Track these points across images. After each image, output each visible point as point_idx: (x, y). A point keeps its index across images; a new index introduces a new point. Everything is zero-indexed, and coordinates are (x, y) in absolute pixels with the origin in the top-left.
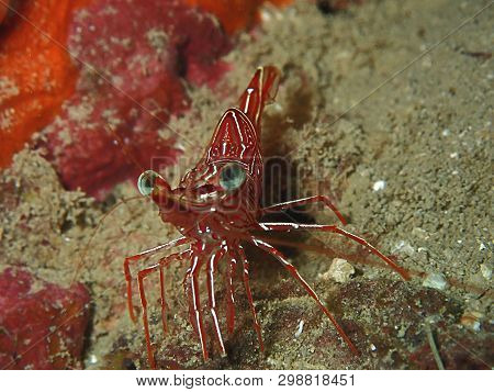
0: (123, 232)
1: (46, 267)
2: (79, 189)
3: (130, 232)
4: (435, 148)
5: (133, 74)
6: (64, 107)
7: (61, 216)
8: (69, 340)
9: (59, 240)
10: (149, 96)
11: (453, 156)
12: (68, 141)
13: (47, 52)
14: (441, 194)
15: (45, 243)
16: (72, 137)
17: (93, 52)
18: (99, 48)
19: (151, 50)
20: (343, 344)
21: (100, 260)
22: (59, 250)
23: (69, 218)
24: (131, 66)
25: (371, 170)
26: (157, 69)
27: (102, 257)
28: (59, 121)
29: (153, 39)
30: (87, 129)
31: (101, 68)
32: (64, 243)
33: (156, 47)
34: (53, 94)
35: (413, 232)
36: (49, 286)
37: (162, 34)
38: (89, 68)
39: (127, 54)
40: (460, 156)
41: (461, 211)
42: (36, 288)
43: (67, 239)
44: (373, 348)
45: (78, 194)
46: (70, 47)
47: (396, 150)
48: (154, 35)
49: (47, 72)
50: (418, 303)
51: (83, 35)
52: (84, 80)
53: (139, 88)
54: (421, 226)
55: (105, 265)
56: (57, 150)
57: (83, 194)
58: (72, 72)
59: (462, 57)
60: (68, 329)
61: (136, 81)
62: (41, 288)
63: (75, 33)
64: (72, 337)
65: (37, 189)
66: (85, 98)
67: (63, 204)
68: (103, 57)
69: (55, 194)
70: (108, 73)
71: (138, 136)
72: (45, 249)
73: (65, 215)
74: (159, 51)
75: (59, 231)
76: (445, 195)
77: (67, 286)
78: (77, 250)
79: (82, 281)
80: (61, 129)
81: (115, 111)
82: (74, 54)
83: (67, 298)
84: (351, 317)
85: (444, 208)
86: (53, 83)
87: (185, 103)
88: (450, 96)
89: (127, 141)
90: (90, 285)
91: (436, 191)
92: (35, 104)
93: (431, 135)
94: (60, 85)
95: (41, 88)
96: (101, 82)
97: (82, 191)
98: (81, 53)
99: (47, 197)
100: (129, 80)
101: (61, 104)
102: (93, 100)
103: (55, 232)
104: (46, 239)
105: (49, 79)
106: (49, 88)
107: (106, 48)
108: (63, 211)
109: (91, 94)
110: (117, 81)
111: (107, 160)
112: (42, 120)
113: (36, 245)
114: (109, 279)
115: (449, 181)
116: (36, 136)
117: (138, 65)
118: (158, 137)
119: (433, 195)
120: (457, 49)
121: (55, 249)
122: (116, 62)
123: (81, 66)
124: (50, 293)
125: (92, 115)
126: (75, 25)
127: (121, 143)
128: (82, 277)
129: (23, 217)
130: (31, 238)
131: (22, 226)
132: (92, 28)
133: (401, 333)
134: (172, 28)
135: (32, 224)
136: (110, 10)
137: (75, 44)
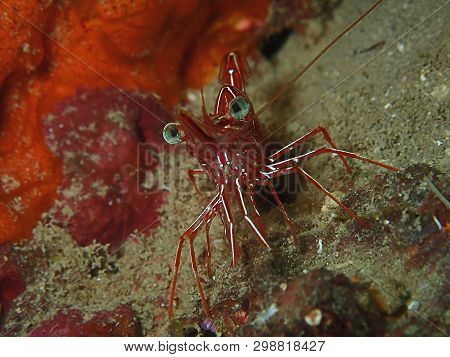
0: (143, 259)
1: (88, 305)
2: (94, 241)
3: (148, 258)
5: (106, 149)
6: (58, 192)
7: (86, 264)
9: (93, 282)
10: (124, 162)
11: (386, 107)
12: (71, 214)
13: (32, 150)
14: (389, 133)
15: (82, 288)
16: (73, 210)
17: (68, 142)
18: (72, 138)
19: (113, 126)
21: (131, 286)
22: (95, 290)
24: (102, 144)
26: (124, 139)
27: (132, 283)
28: (58, 203)
29: (114, 118)
30: (84, 201)
31: (80, 152)
32: (97, 283)
33: (118, 123)
34: (47, 182)
36: (99, 313)
37: (119, 112)
38: (69, 155)
39: (96, 136)
40: (392, 104)
41: (410, 137)
42: (87, 317)
43: (99, 279)
44: (387, 222)
45: (95, 245)
46: (48, 144)
47: (338, 128)
48: (113, 115)
49: (37, 165)
51: (55, 133)
52: (68, 166)
53: (115, 158)
55: (137, 289)
56: (66, 222)
57: (99, 244)
58: (56, 163)
59: (362, 55)
61: (110, 154)
62: (93, 316)
63: (49, 133)
65: (60, 251)
66: (73, 180)
67: (85, 254)
68: (77, 145)
69: (77, 249)
70: (86, 154)
71: (126, 195)
72: (83, 292)
73: (90, 265)
74: (121, 125)
75: (90, 276)
77: (112, 309)
78: (109, 284)
79: (123, 303)
80: (63, 207)
81: (102, 182)
82: (53, 149)
83: (117, 315)
86: (45, 173)
88: (365, 78)
89: (118, 200)
90: (130, 304)
92: (35, 192)
94: (51, 174)
95: (36, 180)
96: (82, 163)
97: (97, 242)
98: (58, 146)
99: (71, 255)
100: (104, 155)
101: (55, 190)
102: (81, 179)
103: (87, 278)
104: (81, 285)
105: (40, 172)
106: (42, 178)
107: (77, 136)
108: (87, 261)
109: (77, 175)
110: (95, 158)
111: (107, 220)
112: (45, 203)
113: (75, 290)
115: (392, 123)
116: (44, 215)
117: (107, 140)
119: (383, 136)
120: (355, 52)
121: (91, 290)
122: (89, 143)
123: (62, 156)
124: (101, 316)
125: (84, 189)
126: (47, 128)
127: (115, 203)
128: (122, 300)
129: (57, 273)
130: (69, 286)
131: (59, 280)
132: (61, 126)
133: (406, 198)
134: (125, 107)
135: (65, 277)
136: (71, 109)
137: (52, 141)
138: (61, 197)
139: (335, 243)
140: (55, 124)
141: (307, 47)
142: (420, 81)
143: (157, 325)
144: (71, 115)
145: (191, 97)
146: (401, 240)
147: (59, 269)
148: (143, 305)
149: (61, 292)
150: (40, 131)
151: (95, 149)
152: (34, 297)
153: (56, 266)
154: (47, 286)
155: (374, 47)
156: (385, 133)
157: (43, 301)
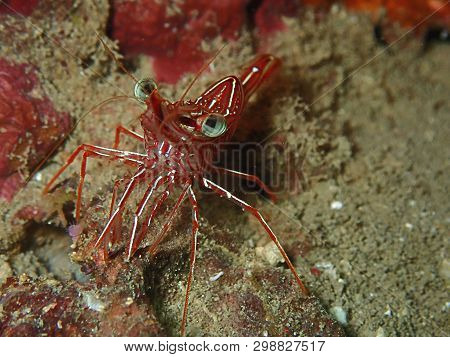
1: (51, 82)
2: (117, 41)
4: (397, 209)
7: (89, 52)
8: (33, 151)
9: (75, 70)
10: (214, 9)
11: (409, 225)
14: (381, 248)
15: (64, 64)
20: (241, 313)
22: (70, 77)
23: (93, 57)
32: (77, 75)
35: (342, 262)
36: (46, 100)
41: (387, 271)
42: (35, 93)
43: (82, 73)
54: (350, 261)
55: (96, 113)
57: (117, 47)
60: (39, 143)
62: (40, 97)
64: (37, 151)
69: (98, 33)
71: (186, 32)
72: (60, 68)
76: (383, 252)
77: (59, 109)
79: (72, 114)
81: (182, 2)
83: (54, 120)
84: (263, 298)
85: (375, 260)
87: (236, 34)
89: (175, 30)
93: (401, 196)
103: (77, 60)
104: (67, 61)
108: (93, 50)
111: (149, 32)
113: (57, 60)
114: (92, 125)
115: (393, 243)
118: (199, 44)
119: (374, 245)
121: (68, 73)
124: (43, 105)
127: (170, 29)
128: (74, 111)
139: (227, 289)
156: (379, 244)
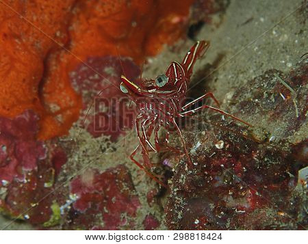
0: (129, 142)
5: (105, 87)
6: (81, 112)
12: (89, 123)
13: (65, 90)
16: (90, 121)
18: (86, 84)
19: (107, 76)
24: (103, 85)
25: (224, 74)
28: (81, 118)
31: (91, 90)
33: (110, 74)
34: (74, 107)
37: (111, 68)
38: (85, 92)
39: (99, 81)
44: (257, 100)
45: (103, 137)
46: (73, 87)
48: (107, 70)
49: (68, 98)
50: (267, 76)
51: (77, 82)
52: (85, 98)
53: (110, 92)
56: (86, 126)
58: (78, 97)
59: (242, 27)
63: (73, 82)
65: (85, 141)
66: (88, 105)
67: (98, 142)
68: (89, 87)
70: (94, 91)
73: (101, 147)
74: (112, 75)
82: (76, 89)
86: (73, 102)
88: (243, 37)
90: (124, 164)
91: (255, 62)
92: (68, 112)
94: (76, 103)
95: (68, 105)
97: (104, 135)
98: (79, 88)
99: (90, 143)
100: (104, 90)
101: (79, 111)
105: (70, 101)
106: (71, 105)
107: (89, 82)
109: (90, 102)
112: (74, 118)
116: (74, 124)
117: (105, 83)
122: (96, 85)
123: (81, 93)
126: (72, 79)
129: (84, 152)
130: (91, 158)
131: (85, 156)
132: (80, 77)
133: (265, 86)
134: (114, 65)
135: (88, 153)
136: (84, 68)
137: (75, 86)
138: (82, 115)
140: (76, 77)
141: (213, 30)
142: (272, 34)
143: (140, 175)
144: (85, 71)
145: (150, 61)
146: (265, 108)
147: (85, 149)
148: (131, 165)
149: (87, 161)
150: (68, 81)
151: (99, 88)
152: (72, 164)
153: (82, 148)
154: (79, 158)
155: (248, 21)
157: (77, 165)
